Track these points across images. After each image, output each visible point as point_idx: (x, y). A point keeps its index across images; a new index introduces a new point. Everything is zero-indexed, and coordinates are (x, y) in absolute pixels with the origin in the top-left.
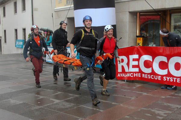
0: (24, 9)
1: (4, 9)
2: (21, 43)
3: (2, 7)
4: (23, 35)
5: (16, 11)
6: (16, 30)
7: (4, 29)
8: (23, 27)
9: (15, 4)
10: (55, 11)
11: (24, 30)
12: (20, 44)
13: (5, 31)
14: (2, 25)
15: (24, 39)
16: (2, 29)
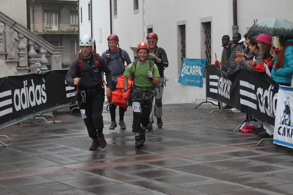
2: (198, 70)
4: (204, 44)
6: (182, 28)
7: (148, 24)
8: (201, 18)
11: (207, 26)
12: (193, 73)
14: (144, 14)
15: (204, 57)
16: (144, 25)
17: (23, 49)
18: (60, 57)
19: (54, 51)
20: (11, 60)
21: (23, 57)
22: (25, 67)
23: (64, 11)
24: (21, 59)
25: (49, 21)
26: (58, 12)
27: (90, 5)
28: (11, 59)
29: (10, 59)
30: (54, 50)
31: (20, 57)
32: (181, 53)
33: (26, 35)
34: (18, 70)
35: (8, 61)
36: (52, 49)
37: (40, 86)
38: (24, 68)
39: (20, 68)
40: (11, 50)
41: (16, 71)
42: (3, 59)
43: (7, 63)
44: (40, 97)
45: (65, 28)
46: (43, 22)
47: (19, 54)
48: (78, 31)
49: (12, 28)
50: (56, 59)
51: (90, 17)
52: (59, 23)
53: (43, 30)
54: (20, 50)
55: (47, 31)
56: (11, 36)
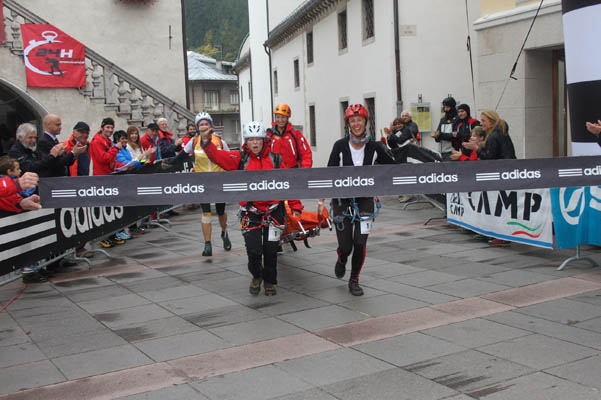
0: (369, 31)
1: (310, 37)
3: (305, 34)
5: (344, 43)
6: (345, 105)
7: (311, 101)
8: (364, 95)
9: (343, 18)
10: (478, 30)
11: (371, 102)
13: (312, 109)
14: (305, 90)
16: (305, 102)
17: (183, 130)
23: (224, 91)
25: (210, 101)
26: (218, 92)
27: (250, 84)
32: (344, 130)
33: (186, 116)
45: (226, 107)
46: (204, 102)
48: (239, 111)
49: (171, 108)
51: (251, 96)
52: (220, 102)
54: (180, 131)
56: (171, 116)
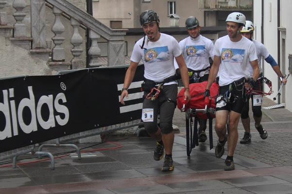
17: (60, 32)
18: (122, 45)
19: (111, 36)
20: (38, 51)
21: (60, 44)
22: (63, 61)
24: (57, 48)
28: (39, 48)
29: (37, 48)
30: (111, 34)
31: (56, 45)
33: (66, 10)
34: (50, 66)
35: (34, 51)
36: (109, 33)
37: (51, 96)
38: (61, 63)
39: (53, 63)
40: (40, 33)
41: (47, 67)
42: (25, 48)
43: (32, 54)
44: (51, 116)
47: (53, 40)
50: (115, 49)
53: (216, 6)
54: (55, 33)
55: (221, 7)
56: (40, 11)
